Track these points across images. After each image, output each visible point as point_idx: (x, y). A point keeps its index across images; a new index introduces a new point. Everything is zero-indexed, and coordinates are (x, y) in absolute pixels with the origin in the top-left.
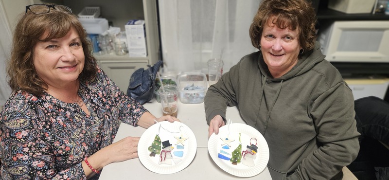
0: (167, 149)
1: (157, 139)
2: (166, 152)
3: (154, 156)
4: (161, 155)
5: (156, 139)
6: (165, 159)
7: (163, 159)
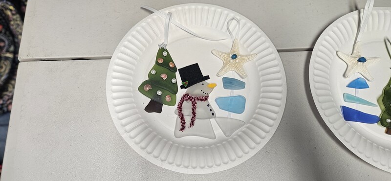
0: (196, 90)
1: (164, 61)
2: (194, 100)
3: (159, 111)
4: (180, 108)
5: (161, 61)
6: (192, 123)
7: (188, 120)
